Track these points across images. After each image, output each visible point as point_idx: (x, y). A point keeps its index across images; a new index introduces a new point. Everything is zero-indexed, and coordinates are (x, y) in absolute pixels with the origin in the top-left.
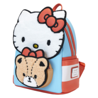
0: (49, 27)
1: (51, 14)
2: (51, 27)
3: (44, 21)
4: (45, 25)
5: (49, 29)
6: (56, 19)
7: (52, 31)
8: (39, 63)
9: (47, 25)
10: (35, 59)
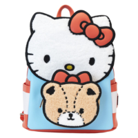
0: (90, 39)
1: (89, 22)
2: (94, 40)
3: (82, 31)
4: (83, 36)
5: (92, 42)
6: (100, 28)
7: (96, 44)
8: (86, 91)
9: (86, 36)
10: (79, 86)
